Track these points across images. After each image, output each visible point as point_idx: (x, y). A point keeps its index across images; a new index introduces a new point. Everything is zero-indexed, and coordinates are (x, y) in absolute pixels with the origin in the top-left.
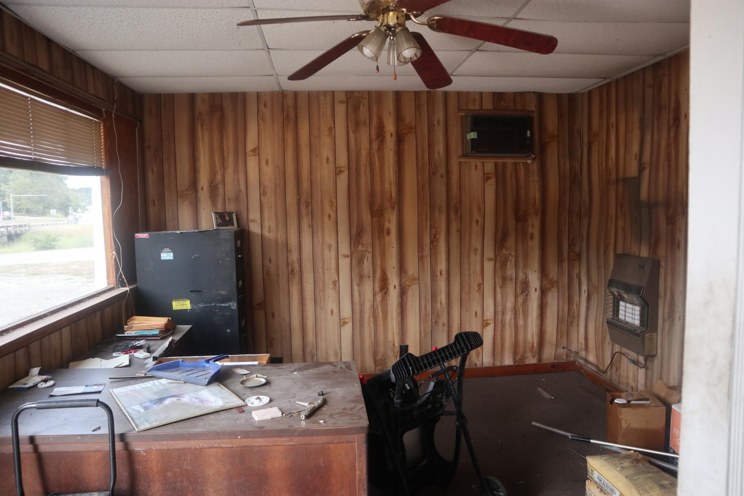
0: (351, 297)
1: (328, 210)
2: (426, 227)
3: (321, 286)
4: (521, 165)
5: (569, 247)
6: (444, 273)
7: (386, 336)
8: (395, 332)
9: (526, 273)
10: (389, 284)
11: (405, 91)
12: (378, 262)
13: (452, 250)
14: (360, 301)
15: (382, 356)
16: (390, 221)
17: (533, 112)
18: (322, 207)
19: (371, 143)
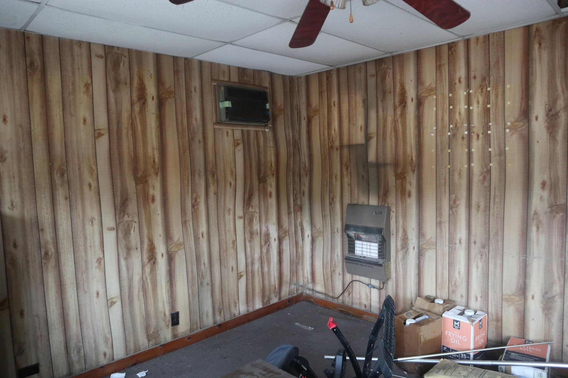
0: (118, 273)
1: (87, 178)
2: (188, 192)
3: (84, 266)
4: (261, 133)
5: (294, 201)
6: (205, 235)
7: (156, 308)
8: (165, 301)
9: (267, 226)
10: (156, 252)
11: (164, 55)
12: (145, 232)
13: (210, 212)
14: (128, 276)
15: (155, 329)
16: (154, 188)
17: (267, 88)
18: (81, 176)
19: (132, 105)
